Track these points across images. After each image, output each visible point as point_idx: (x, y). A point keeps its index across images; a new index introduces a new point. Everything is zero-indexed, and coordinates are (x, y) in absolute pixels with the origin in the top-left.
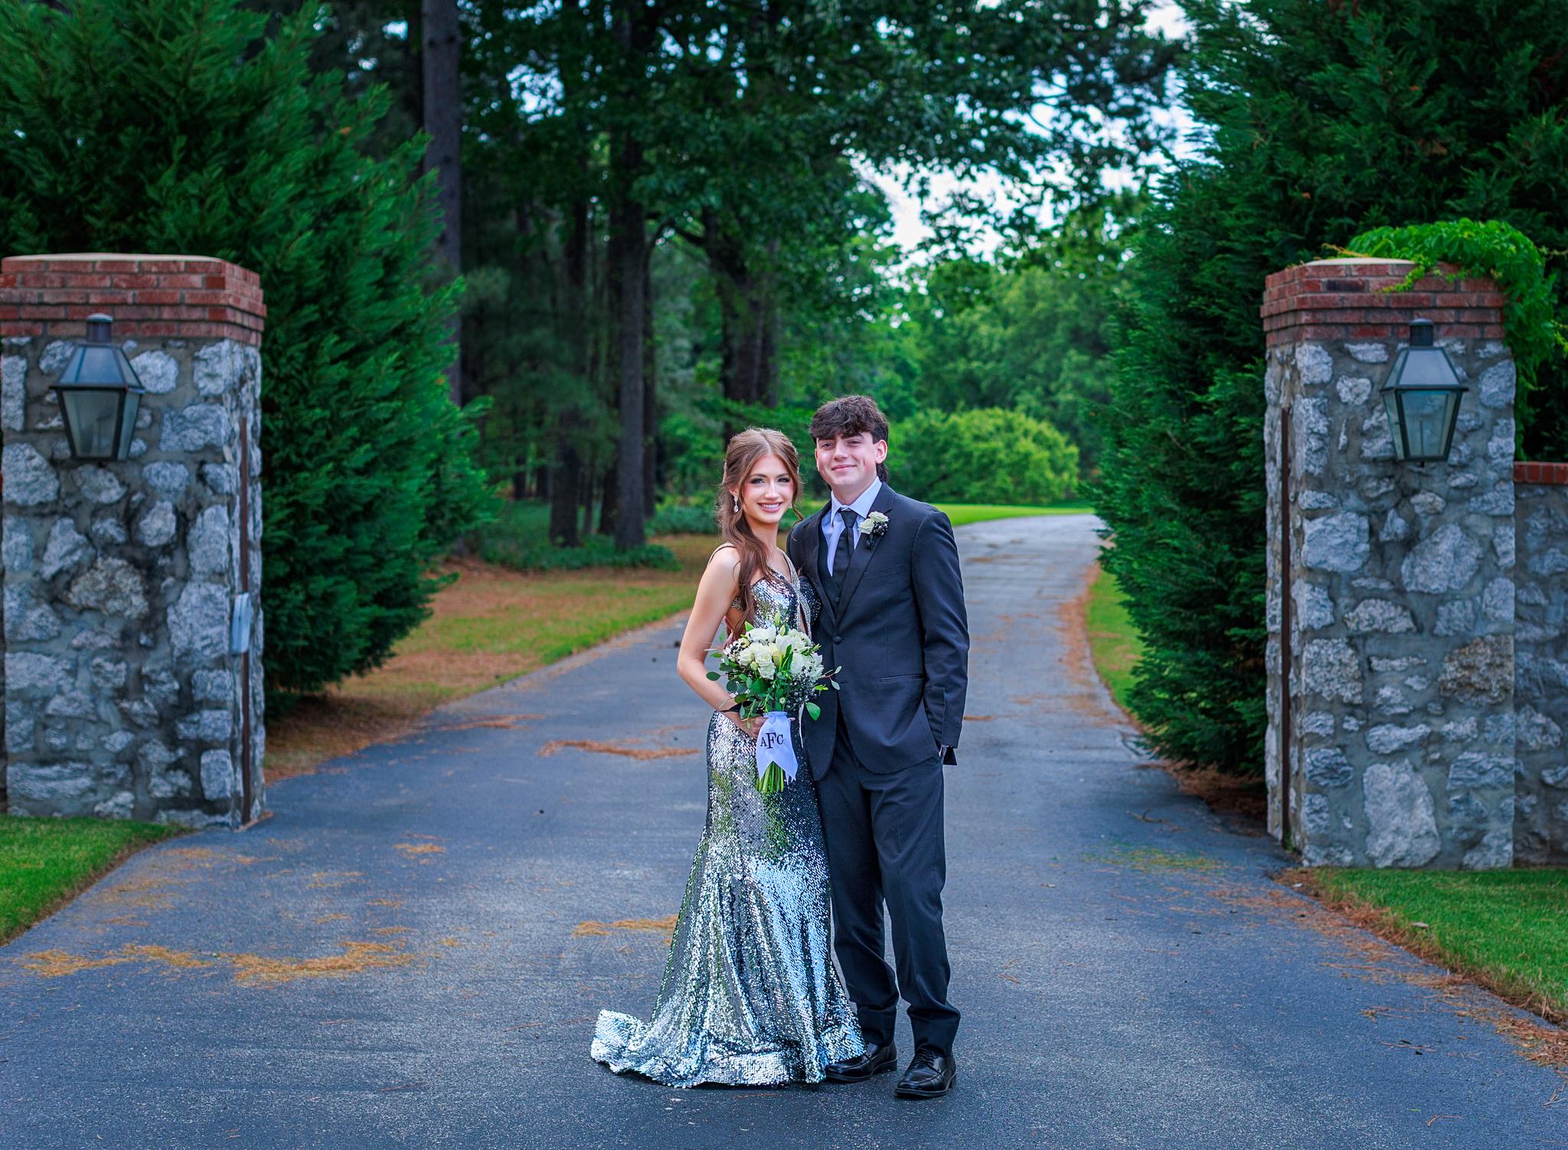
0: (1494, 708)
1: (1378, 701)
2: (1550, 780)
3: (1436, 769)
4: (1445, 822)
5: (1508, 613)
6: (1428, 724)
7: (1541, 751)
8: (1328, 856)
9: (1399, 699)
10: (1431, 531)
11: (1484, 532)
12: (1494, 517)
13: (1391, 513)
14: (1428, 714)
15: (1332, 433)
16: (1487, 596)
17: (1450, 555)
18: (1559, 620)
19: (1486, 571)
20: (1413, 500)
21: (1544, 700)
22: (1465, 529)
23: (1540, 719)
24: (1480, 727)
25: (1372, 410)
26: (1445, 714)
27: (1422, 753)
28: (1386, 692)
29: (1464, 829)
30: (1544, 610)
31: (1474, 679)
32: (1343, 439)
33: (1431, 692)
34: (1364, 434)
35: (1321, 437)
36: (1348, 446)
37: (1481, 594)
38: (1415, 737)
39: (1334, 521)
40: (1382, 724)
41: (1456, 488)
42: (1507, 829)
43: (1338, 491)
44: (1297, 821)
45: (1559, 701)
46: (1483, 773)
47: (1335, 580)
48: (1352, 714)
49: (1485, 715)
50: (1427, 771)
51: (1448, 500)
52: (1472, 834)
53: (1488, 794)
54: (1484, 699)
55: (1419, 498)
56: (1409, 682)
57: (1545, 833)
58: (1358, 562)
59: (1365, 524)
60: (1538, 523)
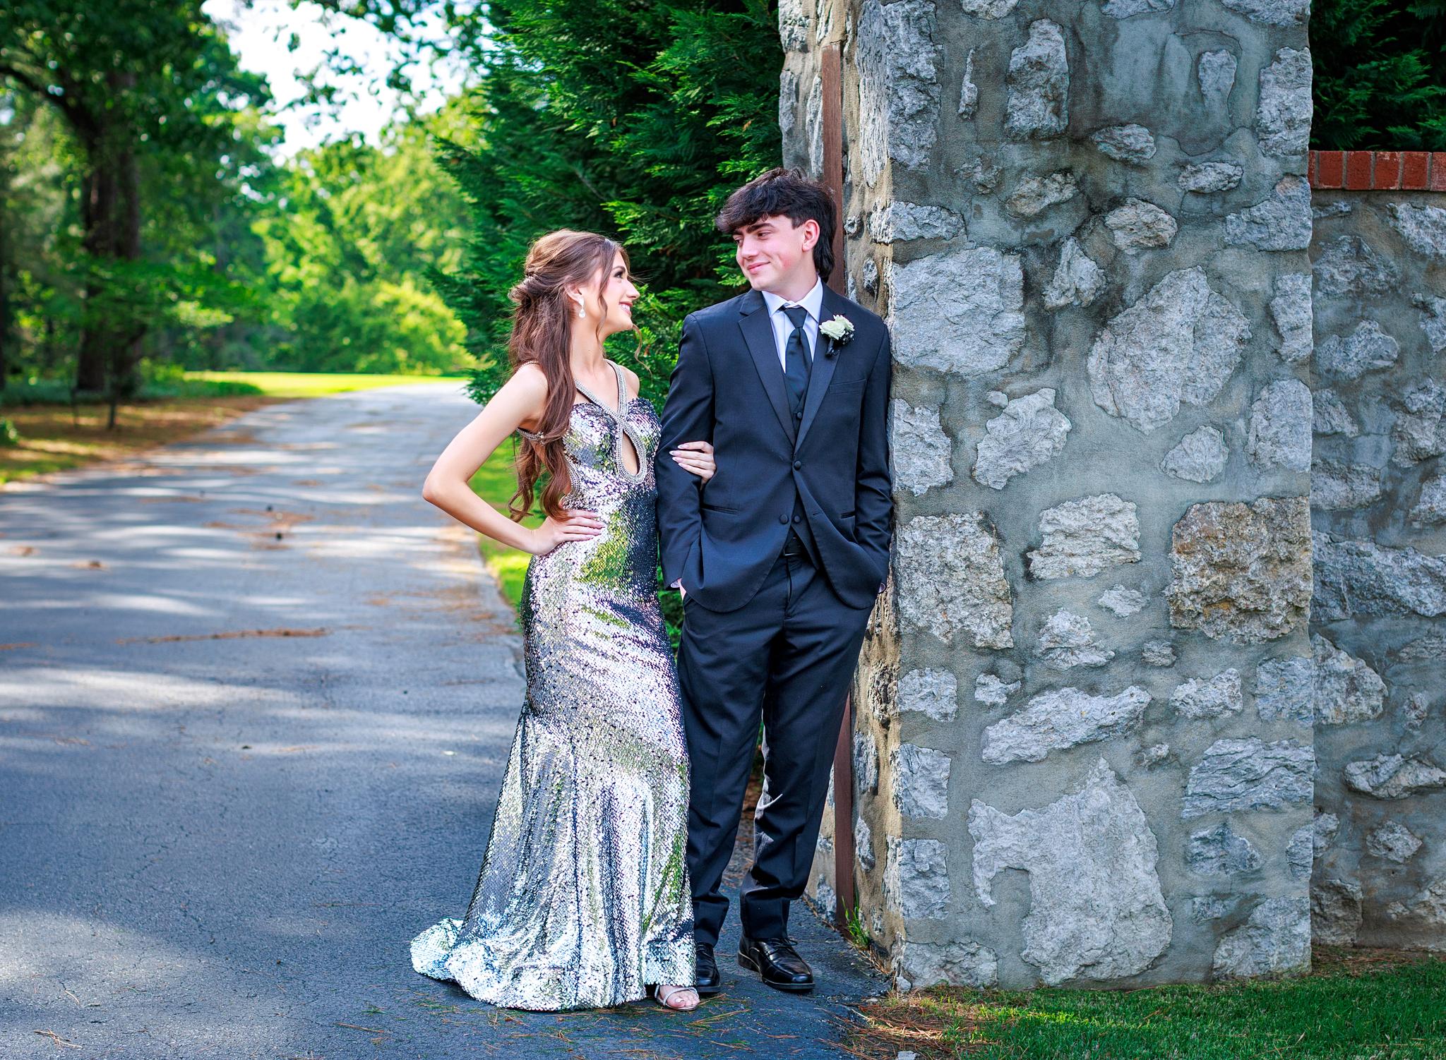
0: (1274, 647)
1: (1045, 641)
2: (1362, 783)
3: (1162, 776)
4: (1180, 884)
5: (1301, 453)
6: (1143, 684)
7: (1345, 725)
8: (946, 964)
9: (1085, 636)
10: (1149, 284)
11: (1256, 285)
12: (1273, 253)
13: (1069, 248)
14: (1144, 664)
15: (946, 77)
16: (1258, 417)
17: (1187, 333)
18: (1380, 464)
19: (1258, 367)
20: (1112, 219)
21: (1351, 624)
22: (1217, 279)
23: (1344, 662)
24: (1249, 689)
25: (1026, 29)
26: (1178, 663)
27: (1133, 744)
28: (1060, 623)
29: (1219, 896)
30: (1350, 445)
31: (1237, 590)
32: (968, 91)
33: (1152, 619)
34: (1010, 79)
35: (922, 86)
36: (978, 102)
37: (1246, 415)
38: (1122, 713)
39: (952, 265)
40: (1051, 687)
41: (1198, 193)
42: (1301, 891)
43: (958, 202)
44: (878, 889)
45: (1379, 625)
46: (1254, 780)
47: (955, 390)
48: (992, 671)
49: (1258, 662)
50: (1143, 780)
51: (1181, 220)
52: (1232, 904)
53: (1264, 822)
54: (1255, 628)
55: (1122, 216)
56: (1109, 599)
57: (1355, 888)
58: (1000, 353)
59: (1013, 271)
60: (1339, 271)
